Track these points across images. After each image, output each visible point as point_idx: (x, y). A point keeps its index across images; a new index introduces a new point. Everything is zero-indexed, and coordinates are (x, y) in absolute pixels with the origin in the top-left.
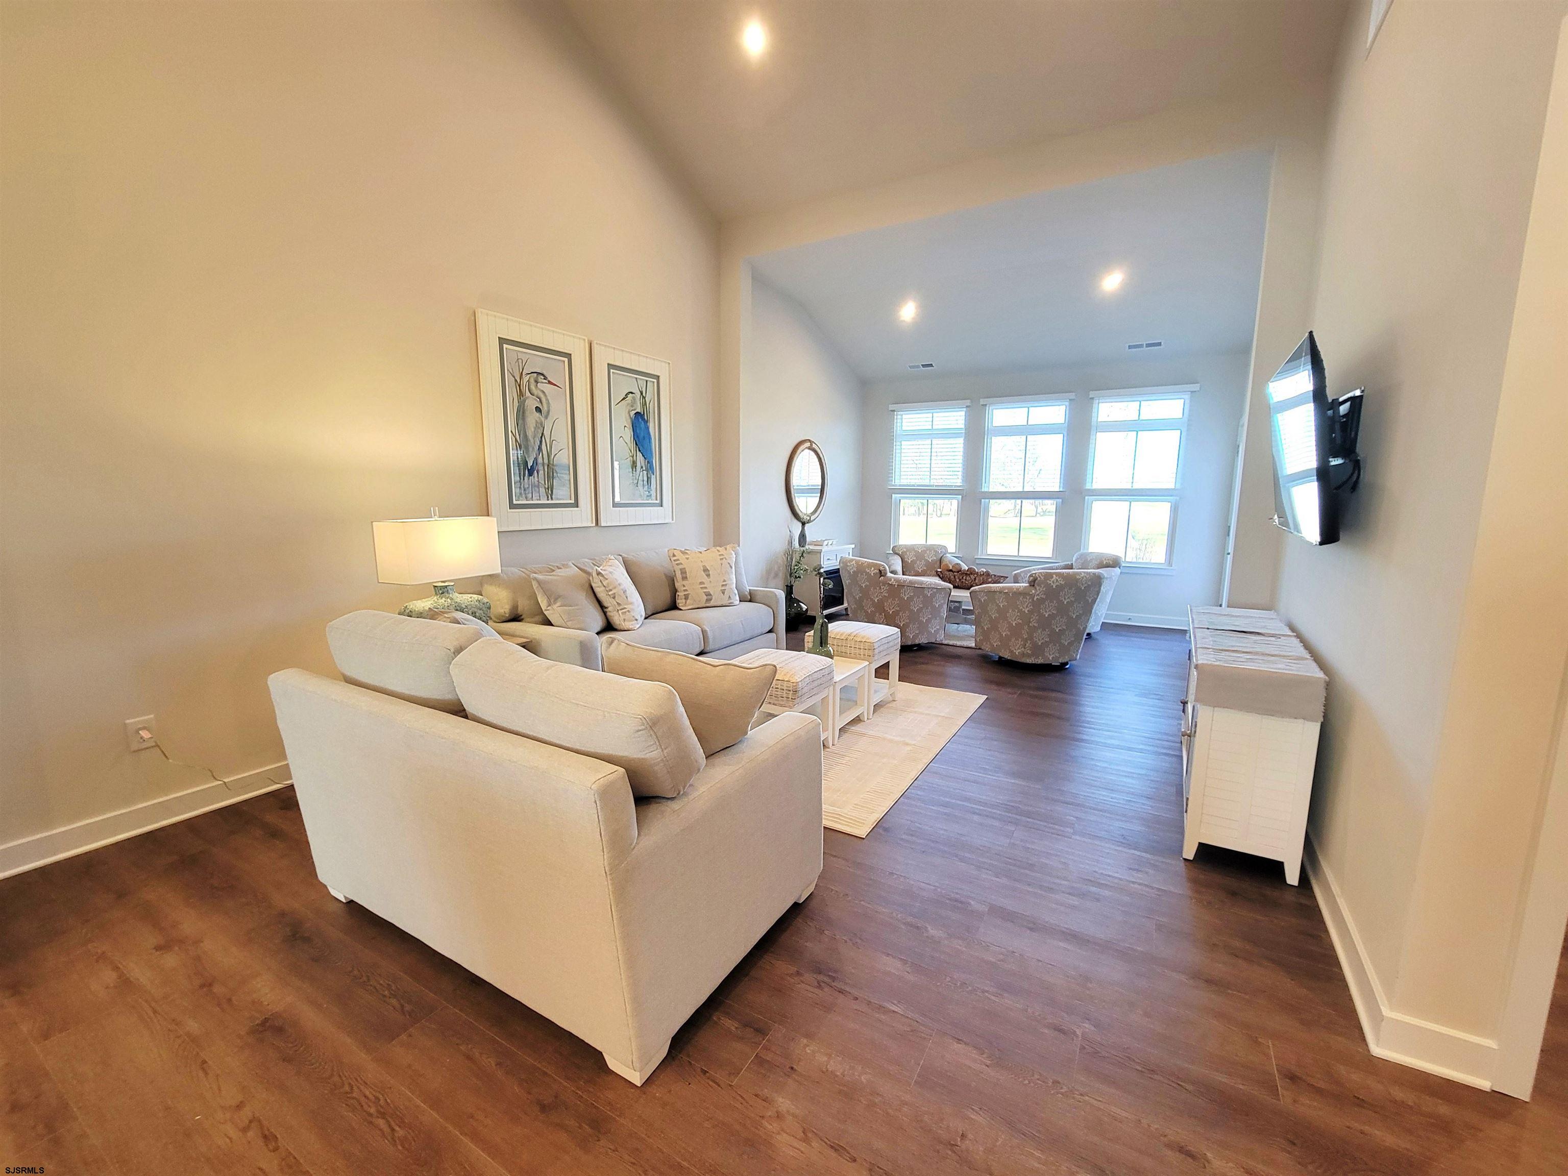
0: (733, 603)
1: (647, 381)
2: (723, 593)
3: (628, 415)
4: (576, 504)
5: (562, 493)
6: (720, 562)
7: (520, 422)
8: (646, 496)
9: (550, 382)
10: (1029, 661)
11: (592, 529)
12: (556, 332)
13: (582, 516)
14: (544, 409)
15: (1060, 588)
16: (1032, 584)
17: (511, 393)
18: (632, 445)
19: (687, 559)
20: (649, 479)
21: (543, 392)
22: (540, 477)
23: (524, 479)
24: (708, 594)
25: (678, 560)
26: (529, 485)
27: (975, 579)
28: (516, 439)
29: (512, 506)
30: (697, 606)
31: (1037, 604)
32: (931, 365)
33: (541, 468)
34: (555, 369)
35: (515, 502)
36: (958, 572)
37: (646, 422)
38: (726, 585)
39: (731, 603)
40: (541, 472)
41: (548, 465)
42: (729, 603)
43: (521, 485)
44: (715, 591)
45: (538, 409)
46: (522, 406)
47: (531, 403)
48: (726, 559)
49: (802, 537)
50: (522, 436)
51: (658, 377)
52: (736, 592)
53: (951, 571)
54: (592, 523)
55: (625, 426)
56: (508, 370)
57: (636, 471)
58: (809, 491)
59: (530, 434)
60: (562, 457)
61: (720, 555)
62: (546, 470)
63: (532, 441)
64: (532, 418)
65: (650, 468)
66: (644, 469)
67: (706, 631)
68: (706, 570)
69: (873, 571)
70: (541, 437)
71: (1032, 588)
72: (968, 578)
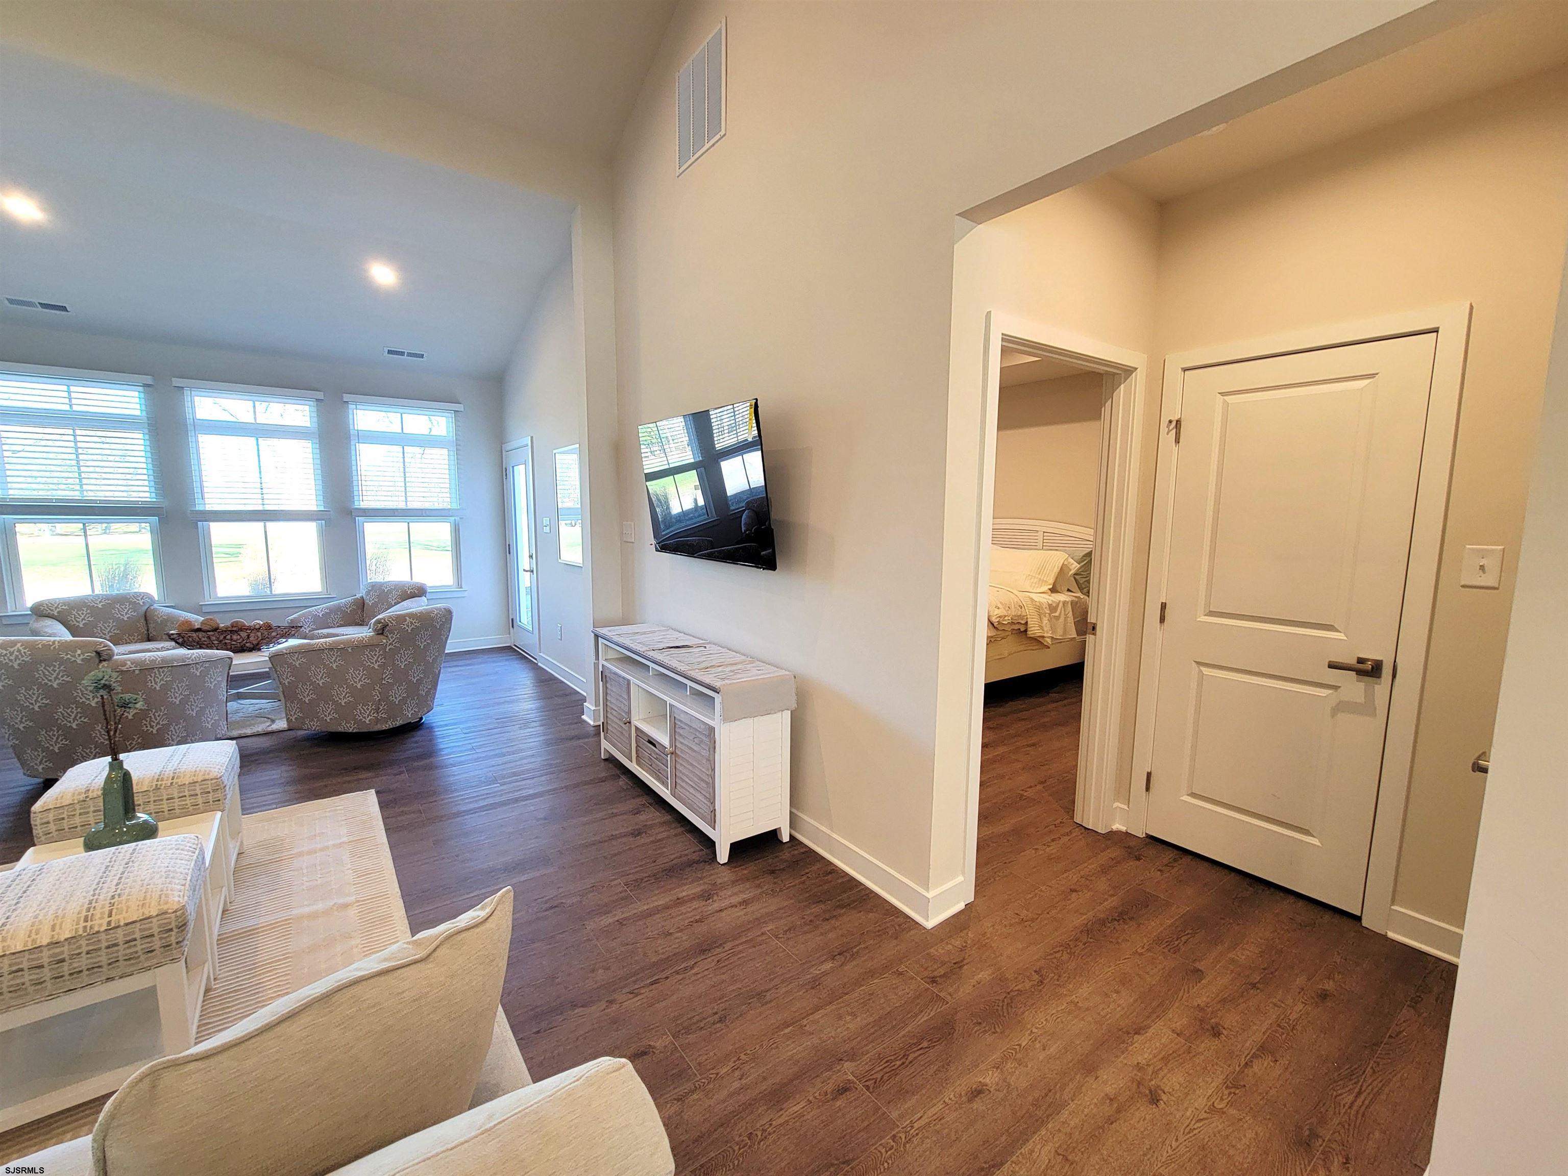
15: (416, 631)
16: (380, 632)
27: (248, 637)
31: (390, 656)
32: (64, 309)
53: (199, 630)
69: (80, 656)
71: (382, 637)
72: (235, 637)
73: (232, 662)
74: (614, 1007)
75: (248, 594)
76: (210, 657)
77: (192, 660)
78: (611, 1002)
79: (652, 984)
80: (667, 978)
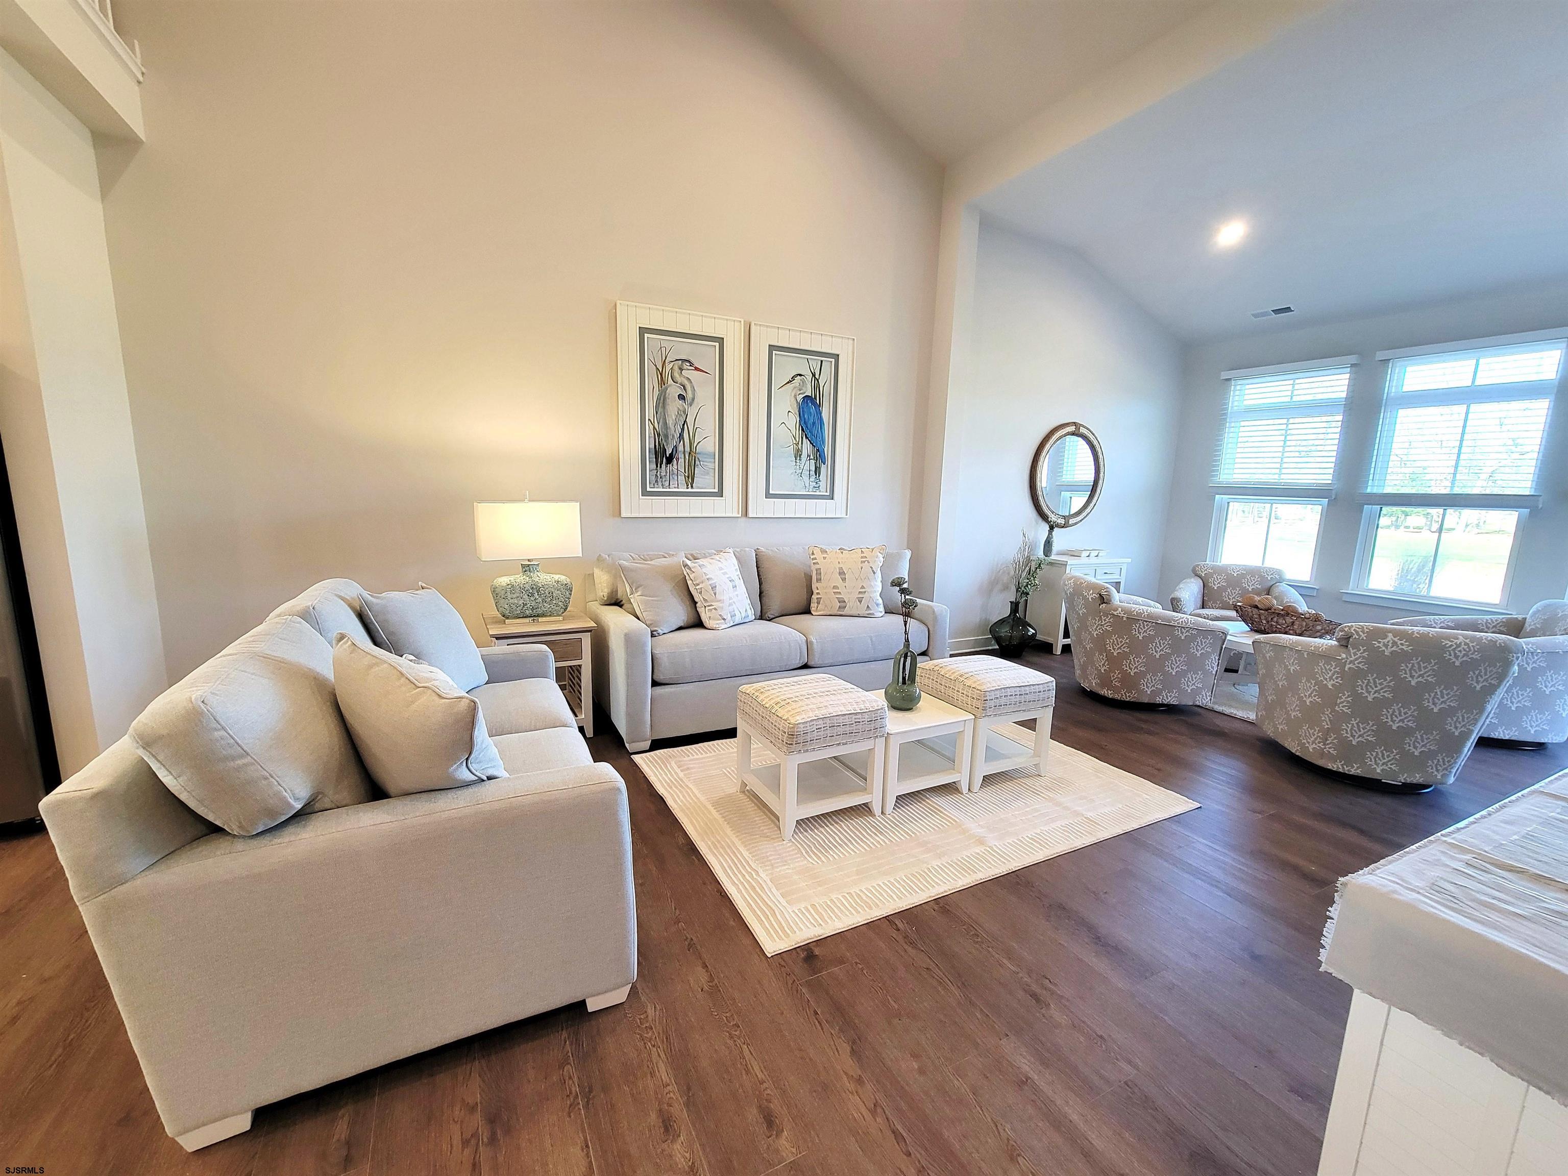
0: (873, 614)
1: (822, 361)
2: (860, 602)
3: (793, 399)
4: (720, 494)
5: (705, 480)
6: (860, 565)
7: (660, 410)
8: (812, 487)
9: (697, 369)
10: (1330, 766)
11: (739, 519)
12: (706, 317)
13: (729, 505)
14: (689, 396)
16: (1344, 643)
17: (652, 382)
18: (798, 433)
19: (825, 558)
20: (817, 471)
21: (688, 379)
22: (680, 465)
23: (661, 467)
24: (842, 601)
25: (815, 559)
26: (666, 472)
27: (1293, 623)
28: (654, 427)
29: (645, 493)
30: (828, 613)
31: (1351, 678)
32: (1288, 309)
33: (681, 456)
34: (705, 356)
35: (648, 489)
36: (1266, 610)
37: (818, 406)
38: (865, 592)
39: (870, 614)
40: (681, 461)
41: (690, 453)
42: (868, 614)
43: (657, 472)
44: (850, 598)
45: (681, 397)
46: (663, 394)
47: (674, 391)
48: (869, 562)
49: (1048, 544)
50: (661, 424)
51: (836, 357)
52: (880, 601)
53: (1257, 606)
54: (739, 514)
55: (789, 411)
56: (649, 359)
57: (800, 460)
58: (1074, 488)
59: (670, 423)
60: (707, 444)
61: (862, 557)
62: (687, 457)
63: (672, 428)
64: (674, 406)
65: (819, 456)
66: (812, 457)
67: (812, 643)
68: (842, 573)
69: (1091, 595)
70: (684, 425)
71: (1344, 650)
72: (1281, 621)
73: (1226, 637)
74: (850, 1086)
75: (1391, 589)
76: (1199, 625)
77: (1178, 623)
78: (859, 1081)
79: (894, 1132)
80: (909, 1154)
